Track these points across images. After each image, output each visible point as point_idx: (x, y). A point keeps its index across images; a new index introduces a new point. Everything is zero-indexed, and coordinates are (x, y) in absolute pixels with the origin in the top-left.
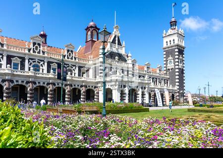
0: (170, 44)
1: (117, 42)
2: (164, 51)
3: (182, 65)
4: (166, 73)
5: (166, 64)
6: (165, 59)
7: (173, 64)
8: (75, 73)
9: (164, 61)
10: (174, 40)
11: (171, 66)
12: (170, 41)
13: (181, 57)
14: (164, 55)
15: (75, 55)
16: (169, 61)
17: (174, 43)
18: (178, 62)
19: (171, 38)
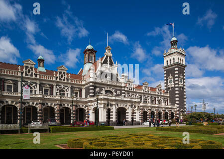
0: (171, 63)
1: (108, 62)
2: (165, 71)
3: (182, 83)
4: (167, 92)
5: (167, 83)
6: (165, 78)
7: (173, 83)
8: (67, 94)
9: (165, 80)
10: (174, 59)
11: (171, 85)
12: (170, 60)
13: (181, 76)
14: (165, 74)
15: (68, 77)
16: (169, 80)
17: (174, 62)
18: (178, 81)
19: (171, 57)
